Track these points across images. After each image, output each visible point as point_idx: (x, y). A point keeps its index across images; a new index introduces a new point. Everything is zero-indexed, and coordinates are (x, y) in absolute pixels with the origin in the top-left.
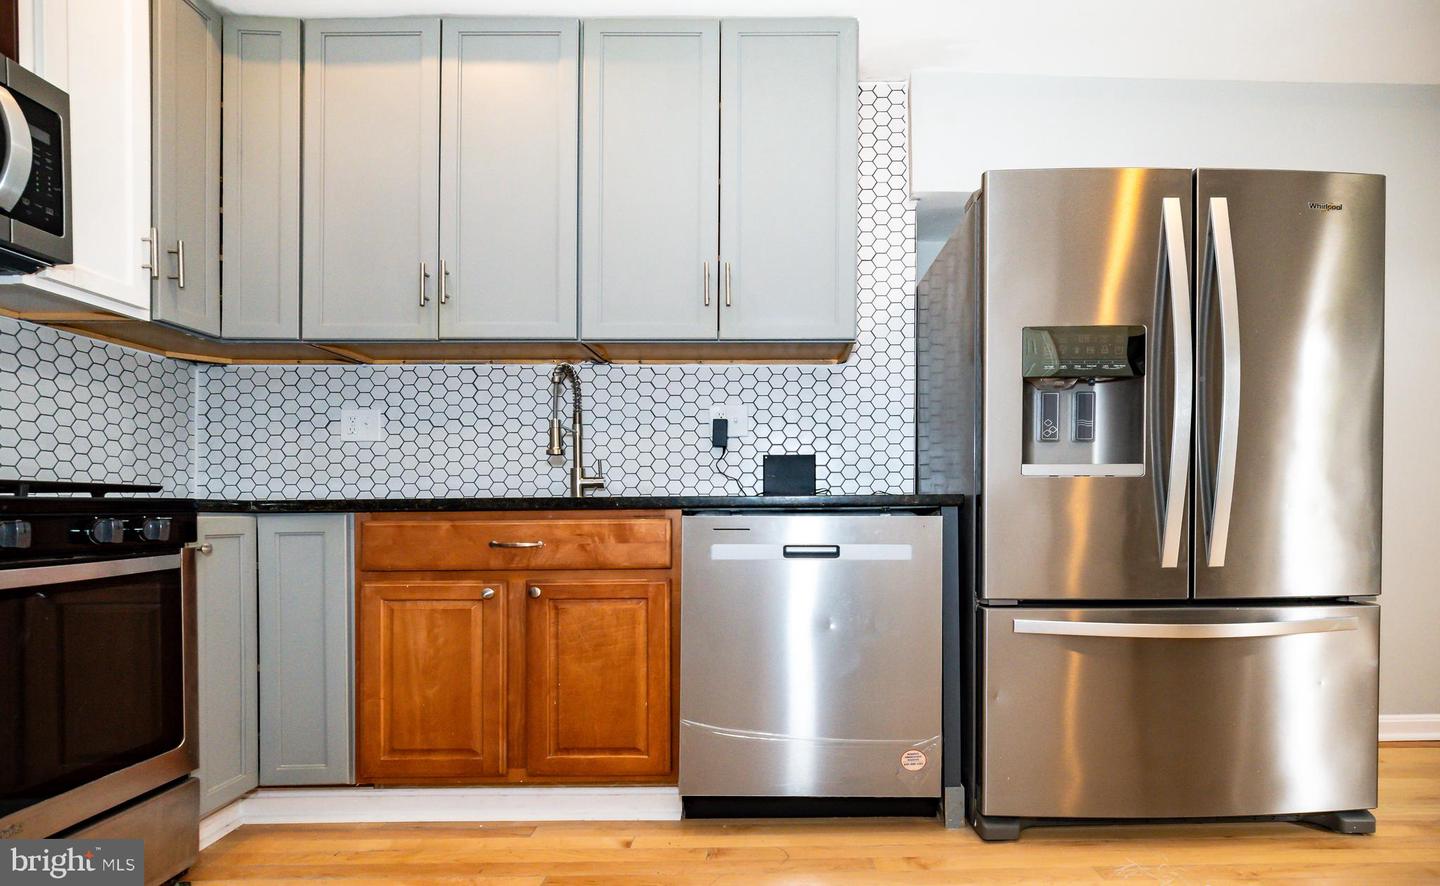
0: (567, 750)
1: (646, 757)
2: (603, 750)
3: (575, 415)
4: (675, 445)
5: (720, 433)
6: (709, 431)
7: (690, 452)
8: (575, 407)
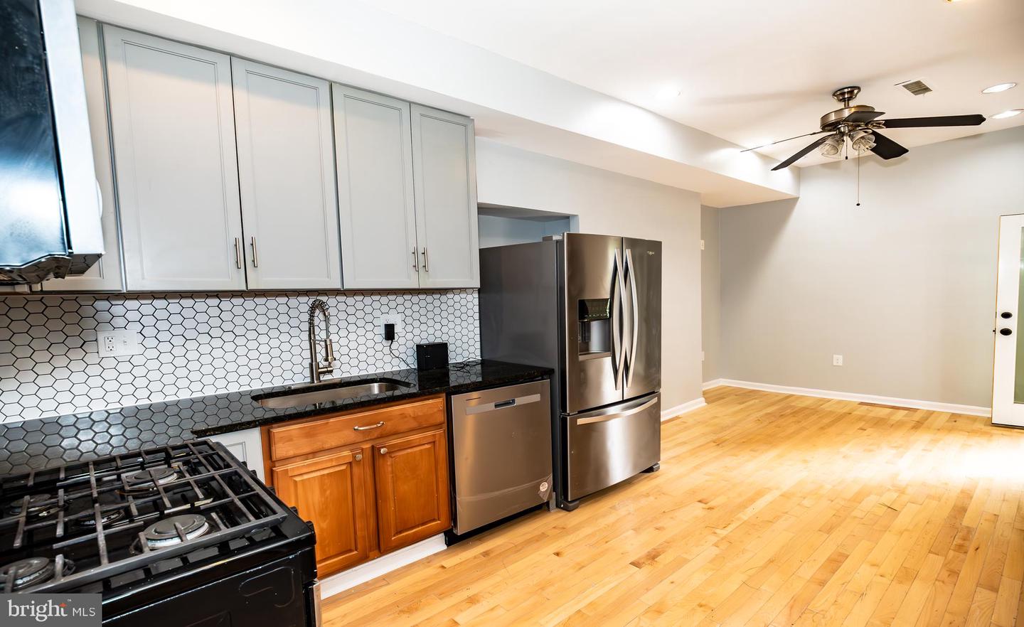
0: (400, 532)
1: (439, 522)
2: (418, 526)
3: (310, 328)
4: (361, 340)
5: (390, 332)
6: (382, 331)
7: (370, 344)
8: (310, 323)
